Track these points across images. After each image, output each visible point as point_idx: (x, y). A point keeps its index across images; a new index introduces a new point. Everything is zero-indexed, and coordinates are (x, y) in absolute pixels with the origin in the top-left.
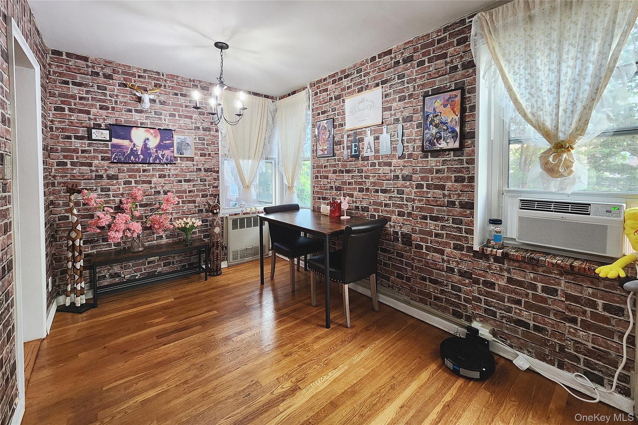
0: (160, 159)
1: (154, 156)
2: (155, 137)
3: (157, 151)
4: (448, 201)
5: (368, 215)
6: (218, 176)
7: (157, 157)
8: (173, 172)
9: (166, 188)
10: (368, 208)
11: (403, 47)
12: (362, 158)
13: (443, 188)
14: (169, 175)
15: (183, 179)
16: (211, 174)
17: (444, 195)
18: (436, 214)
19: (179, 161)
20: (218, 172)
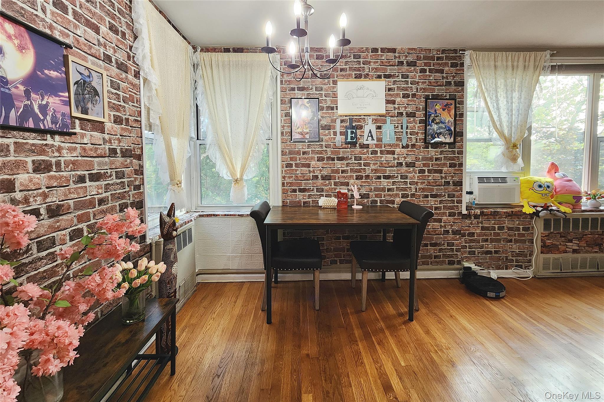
0: (36, 119)
1: (21, 105)
2: (21, 48)
3: (27, 94)
4: (444, 181)
5: (368, 201)
6: (141, 167)
7: (28, 111)
8: (67, 156)
9: (54, 199)
10: (368, 194)
11: (407, 51)
12: (360, 145)
13: (440, 172)
14: (58, 164)
15: (86, 173)
16: (131, 162)
17: (442, 178)
18: (436, 192)
19: (78, 130)
20: (139, 157)
